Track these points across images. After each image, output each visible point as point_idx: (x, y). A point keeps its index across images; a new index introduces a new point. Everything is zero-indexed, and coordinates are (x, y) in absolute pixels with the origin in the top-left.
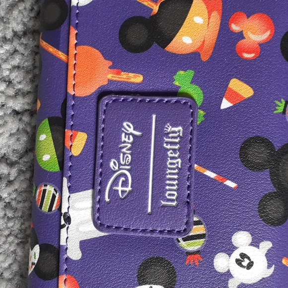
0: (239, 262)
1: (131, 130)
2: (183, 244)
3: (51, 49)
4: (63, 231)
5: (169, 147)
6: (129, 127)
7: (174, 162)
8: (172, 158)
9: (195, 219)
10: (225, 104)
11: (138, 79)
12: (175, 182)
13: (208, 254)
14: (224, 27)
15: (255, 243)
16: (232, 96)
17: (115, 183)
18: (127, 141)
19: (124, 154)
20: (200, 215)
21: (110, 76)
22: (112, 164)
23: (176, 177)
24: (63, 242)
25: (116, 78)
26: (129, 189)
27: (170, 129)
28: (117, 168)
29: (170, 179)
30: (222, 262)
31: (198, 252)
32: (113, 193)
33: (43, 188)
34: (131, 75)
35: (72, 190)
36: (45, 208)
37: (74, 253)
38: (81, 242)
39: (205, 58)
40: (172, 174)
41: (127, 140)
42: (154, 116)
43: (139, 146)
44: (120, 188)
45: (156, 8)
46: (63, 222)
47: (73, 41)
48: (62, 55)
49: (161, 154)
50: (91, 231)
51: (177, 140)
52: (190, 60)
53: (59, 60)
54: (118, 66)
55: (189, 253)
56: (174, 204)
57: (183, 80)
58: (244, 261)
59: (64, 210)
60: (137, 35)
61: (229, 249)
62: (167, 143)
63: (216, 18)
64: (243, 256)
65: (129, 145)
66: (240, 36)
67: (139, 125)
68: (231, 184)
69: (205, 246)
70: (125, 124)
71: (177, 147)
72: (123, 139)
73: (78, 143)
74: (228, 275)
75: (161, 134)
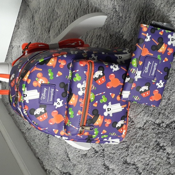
2: (152, 81)
3: (139, 47)
4: (135, 76)
6: (149, 62)
7: (155, 69)
9: (155, 78)
11: (152, 55)
13: (156, 83)
14: (166, 50)
15: (162, 82)
16: (165, 60)
17: (145, 71)
18: (149, 65)
21: (148, 54)
24: (135, 78)
25: (149, 54)
30: (157, 84)
31: (154, 82)
32: (145, 72)
33: (133, 69)
35: (138, 70)
36: (132, 72)
37: (136, 80)
38: (138, 79)
39: (163, 54)
40: (154, 71)
43: (150, 65)
45: (158, 44)
47: (144, 46)
48: (141, 48)
49: (153, 67)
50: (140, 77)
52: (161, 53)
53: (141, 49)
54: (150, 52)
57: (159, 57)
58: (160, 84)
59: (136, 73)
60: (154, 48)
61: (159, 82)
63: (166, 48)
66: (168, 51)
67: (151, 62)
68: (162, 73)
69: (156, 82)
73: (141, 63)
74: (158, 86)
75: (154, 64)
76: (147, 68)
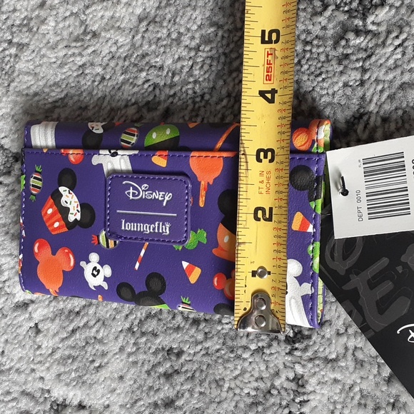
0: (95, 268)
1: (167, 198)
2: (104, 233)
4: (107, 152)
5: (157, 225)
7: (147, 228)
8: (150, 227)
9: (117, 242)
10: (185, 264)
11: (201, 203)
12: (135, 229)
13: (98, 249)
15: (106, 279)
16: (190, 270)
17: (135, 188)
19: (152, 194)
20: (119, 244)
21: (203, 183)
22: (146, 185)
23: (139, 230)
24: (101, 152)
26: (131, 197)
27: (168, 226)
28: (143, 188)
29: (137, 226)
30: (94, 257)
31: (99, 243)
32: (128, 186)
33: (136, 134)
34: (204, 198)
35: (131, 157)
36: (124, 137)
37: (96, 160)
38: (102, 164)
39: (214, 251)
40: (140, 227)
41: (161, 195)
42: (175, 215)
43: (156, 204)
44: (131, 191)
46: (112, 151)
48: (219, 145)
49: (151, 220)
51: (161, 231)
55: (98, 237)
56: (123, 228)
59: (120, 152)
61: (102, 263)
62: (159, 224)
64: (98, 271)
65: (157, 197)
68: (137, 266)
69: (102, 248)
70: (171, 194)
71: (156, 231)
72: (161, 193)
73: (160, 161)
74: (88, 262)
75: (164, 220)
76: (142, 191)
